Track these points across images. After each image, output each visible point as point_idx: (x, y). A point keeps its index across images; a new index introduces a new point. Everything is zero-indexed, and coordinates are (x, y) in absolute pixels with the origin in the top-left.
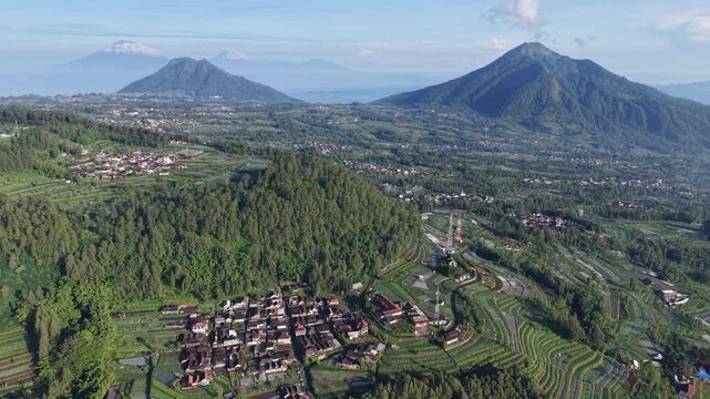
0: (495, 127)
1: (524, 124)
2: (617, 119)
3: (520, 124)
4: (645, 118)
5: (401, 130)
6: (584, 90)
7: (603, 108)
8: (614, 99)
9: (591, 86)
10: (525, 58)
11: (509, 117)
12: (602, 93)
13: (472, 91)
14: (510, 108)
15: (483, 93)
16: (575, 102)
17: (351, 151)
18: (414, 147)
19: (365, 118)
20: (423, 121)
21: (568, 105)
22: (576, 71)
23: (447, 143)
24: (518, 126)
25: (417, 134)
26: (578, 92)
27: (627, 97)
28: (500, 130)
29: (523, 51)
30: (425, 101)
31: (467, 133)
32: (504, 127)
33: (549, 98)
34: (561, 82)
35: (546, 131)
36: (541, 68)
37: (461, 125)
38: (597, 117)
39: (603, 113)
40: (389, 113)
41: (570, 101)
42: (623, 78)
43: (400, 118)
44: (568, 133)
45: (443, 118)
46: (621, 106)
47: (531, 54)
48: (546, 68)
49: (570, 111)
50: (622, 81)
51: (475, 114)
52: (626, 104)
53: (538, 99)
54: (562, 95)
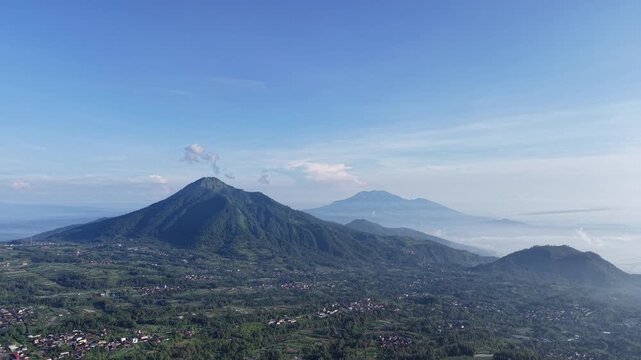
0: (193, 258)
1: (221, 253)
2: (294, 242)
3: (217, 253)
4: (314, 240)
5: (93, 273)
6: (263, 218)
7: (281, 232)
8: (288, 224)
9: (268, 214)
10: (207, 191)
11: (203, 247)
12: (278, 220)
13: (160, 222)
14: (203, 238)
15: (171, 224)
16: (259, 229)
17: (36, 316)
18: (118, 294)
19: (36, 260)
20: (114, 258)
21: (255, 232)
22: (251, 202)
23: (153, 283)
24: (216, 255)
25: (114, 276)
26: (258, 220)
27: (296, 222)
28: (199, 260)
29: (203, 185)
30: (108, 235)
31: (169, 268)
32: (203, 258)
33: (237, 225)
34: (243, 212)
35: (243, 258)
36: (225, 200)
37: (157, 259)
38: (279, 241)
40: (66, 251)
41: (255, 228)
43: (84, 256)
44: (261, 258)
45: (134, 252)
46: (294, 231)
47: (210, 187)
48: (229, 200)
49: (257, 237)
50: (287, 209)
51: (168, 246)
52: (298, 228)
53: (228, 228)
54: (247, 223)
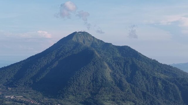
2: (159, 95)
6: (129, 72)
7: (146, 85)
8: (154, 78)
9: (134, 67)
10: (77, 44)
11: (71, 97)
12: (143, 74)
13: (34, 74)
14: (71, 89)
15: (44, 75)
16: (125, 82)
21: (120, 84)
22: (119, 55)
26: (125, 73)
27: (162, 76)
29: (74, 39)
34: (110, 65)
36: (93, 53)
38: (144, 94)
39: (148, 91)
41: (121, 81)
42: (154, 60)
45: (10, 100)
46: (160, 84)
47: (81, 41)
48: (96, 53)
49: (122, 90)
50: (154, 63)
52: (164, 82)
53: (95, 80)
54: (113, 75)
